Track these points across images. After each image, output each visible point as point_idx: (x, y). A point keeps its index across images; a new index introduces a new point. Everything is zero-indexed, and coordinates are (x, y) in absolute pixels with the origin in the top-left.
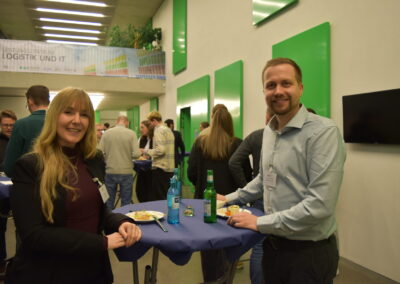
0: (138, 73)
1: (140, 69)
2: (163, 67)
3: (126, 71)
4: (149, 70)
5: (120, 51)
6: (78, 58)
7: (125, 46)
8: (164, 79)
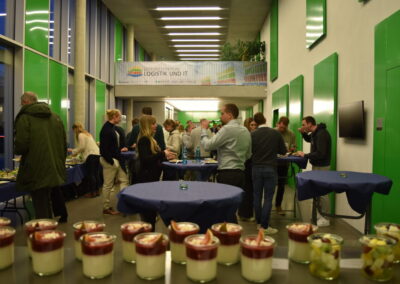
0: (244, 82)
1: (246, 79)
2: (265, 75)
3: (234, 80)
4: (253, 78)
5: (229, 64)
6: (197, 72)
7: (234, 60)
8: (266, 85)
